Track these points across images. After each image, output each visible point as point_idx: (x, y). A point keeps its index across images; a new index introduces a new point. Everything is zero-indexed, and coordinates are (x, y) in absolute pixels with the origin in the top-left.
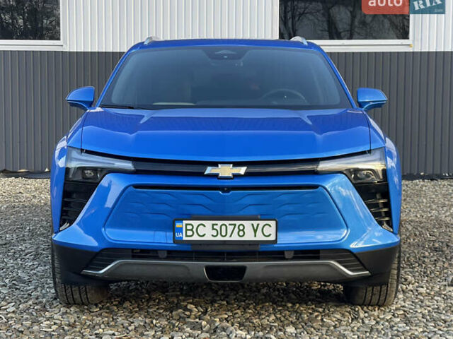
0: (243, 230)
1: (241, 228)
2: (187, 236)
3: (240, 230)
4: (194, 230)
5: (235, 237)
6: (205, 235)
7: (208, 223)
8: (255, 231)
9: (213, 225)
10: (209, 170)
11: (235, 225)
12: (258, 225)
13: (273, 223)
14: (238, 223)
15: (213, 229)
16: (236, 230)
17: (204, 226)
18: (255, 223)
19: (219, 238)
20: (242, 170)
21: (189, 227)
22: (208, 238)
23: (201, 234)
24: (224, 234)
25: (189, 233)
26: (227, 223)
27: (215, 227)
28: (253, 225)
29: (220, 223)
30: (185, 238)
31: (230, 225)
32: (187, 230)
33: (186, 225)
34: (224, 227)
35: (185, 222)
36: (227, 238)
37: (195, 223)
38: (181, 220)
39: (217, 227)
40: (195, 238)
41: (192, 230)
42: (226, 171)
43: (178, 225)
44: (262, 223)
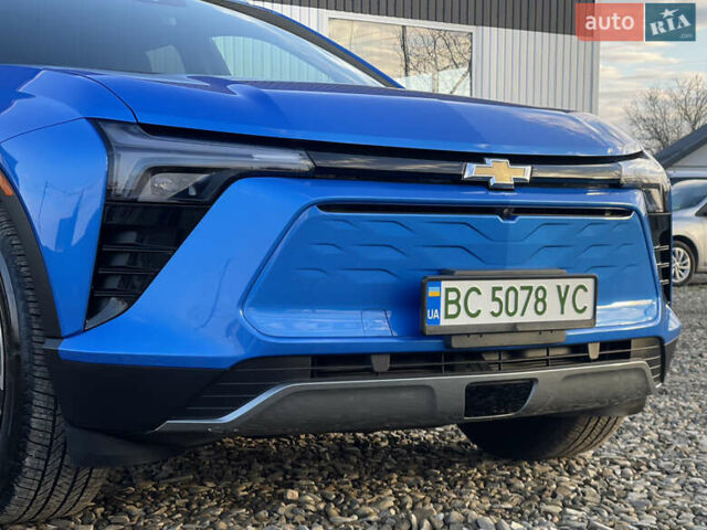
0: (543, 300)
1: (540, 295)
2: (447, 316)
3: (538, 300)
4: (461, 302)
5: (530, 317)
6: (479, 311)
7: (485, 286)
8: (562, 301)
9: (495, 289)
10: (472, 171)
11: (530, 288)
12: (568, 287)
13: (589, 283)
14: (535, 284)
15: (494, 299)
16: (533, 299)
17: (479, 293)
18: (563, 283)
19: (504, 319)
20: (525, 172)
21: (452, 296)
22: (485, 319)
23: (473, 312)
24: (511, 310)
25: (452, 309)
26: (517, 284)
27: (498, 294)
28: (559, 287)
29: (505, 284)
30: (444, 322)
31: (523, 288)
32: (448, 302)
33: (448, 290)
34: (512, 294)
35: (445, 284)
36: (517, 319)
37: (463, 286)
38: (437, 282)
39: (500, 295)
40: (463, 320)
41: (456, 302)
42: (502, 173)
43: (432, 292)
44: (573, 283)
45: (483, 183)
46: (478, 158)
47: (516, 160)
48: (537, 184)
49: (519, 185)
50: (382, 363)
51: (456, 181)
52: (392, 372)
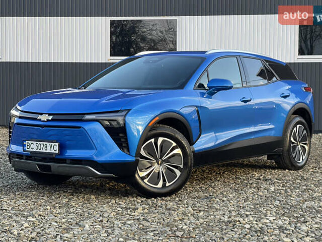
2: (27, 148)
3: (46, 147)
5: (44, 151)
6: (33, 148)
7: (35, 143)
8: (51, 148)
10: (40, 117)
13: (57, 144)
14: (45, 143)
16: (44, 147)
17: (33, 144)
18: (51, 144)
19: (38, 150)
20: (50, 118)
22: (35, 150)
24: (40, 148)
26: (41, 143)
29: (38, 143)
30: (27, 150)
32: (27, 145)
34: (40, 145)
35: (27, 142)
36: (41, 151)
37: (30, 142)
38: (25, 141)
39: (37, 145)
40: (30, 150)
41: (29, 146)
42: (44, 118)
43: (24, 143)
44: (53, 144)
45: (40, 120)
46: (41, 114)
47: (50, 115)
48: (52, 120)
49: (48, 120)
50: (24, 157)
51: (35, 119)
52: (26, 159)
